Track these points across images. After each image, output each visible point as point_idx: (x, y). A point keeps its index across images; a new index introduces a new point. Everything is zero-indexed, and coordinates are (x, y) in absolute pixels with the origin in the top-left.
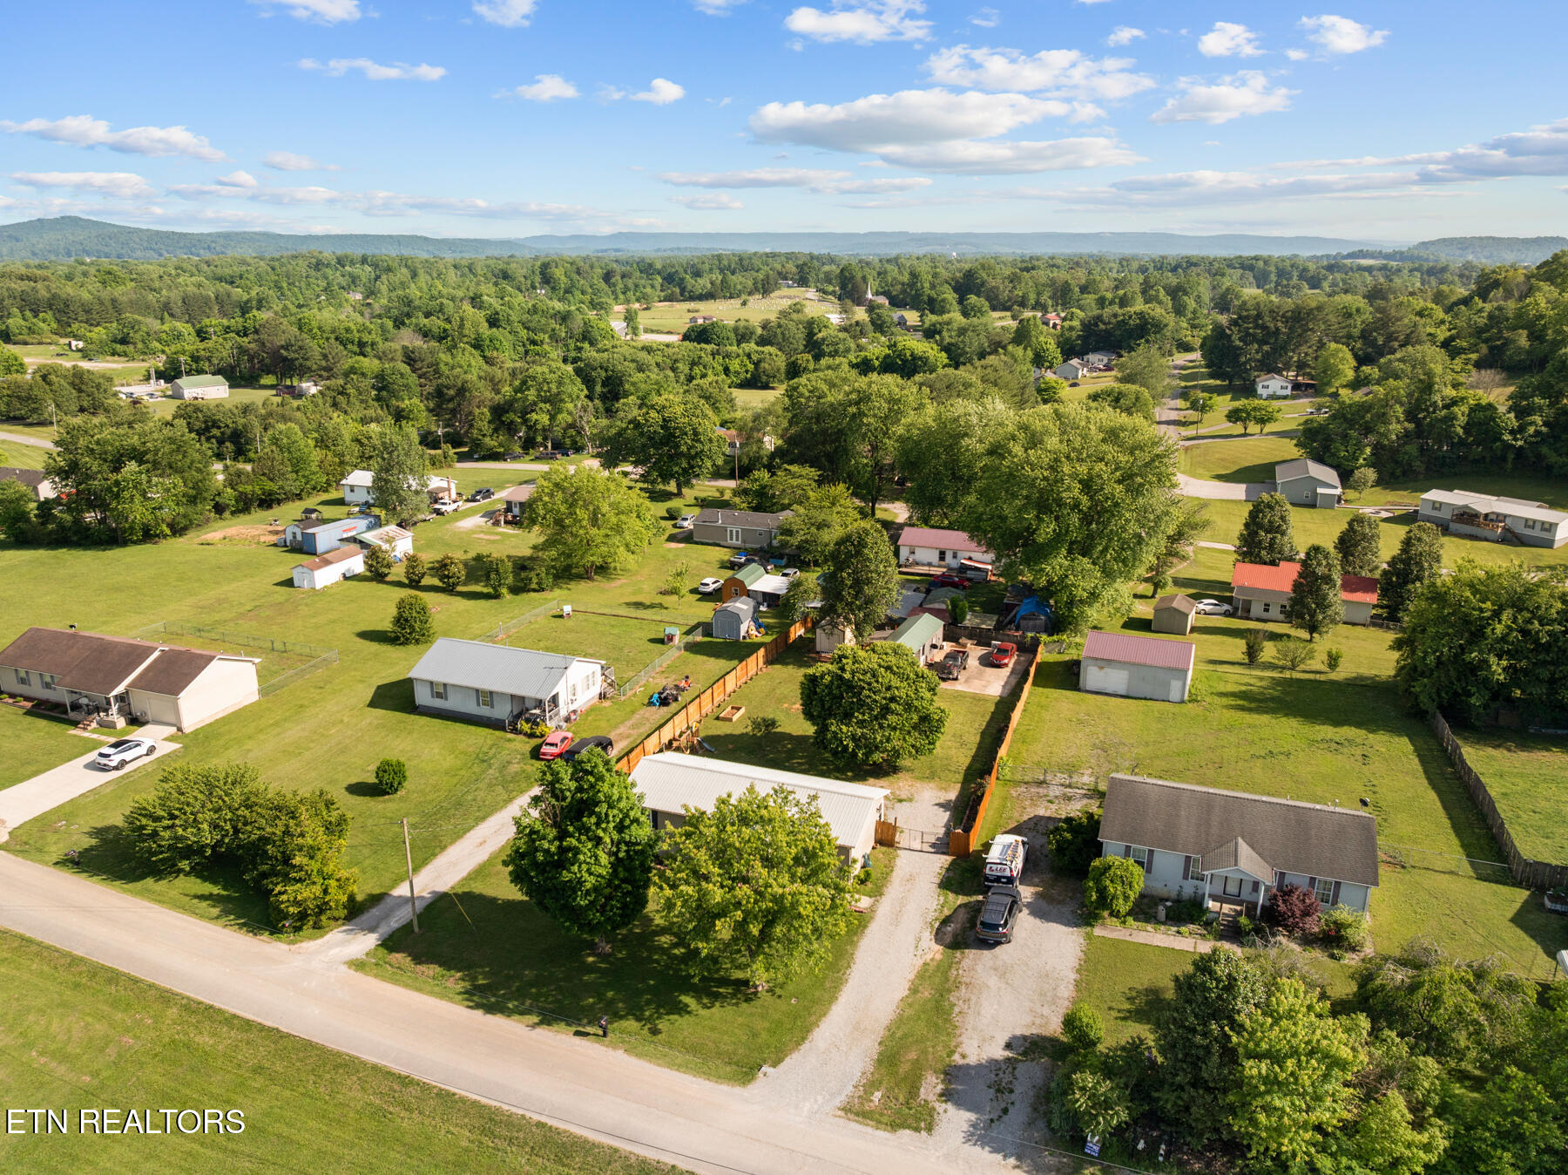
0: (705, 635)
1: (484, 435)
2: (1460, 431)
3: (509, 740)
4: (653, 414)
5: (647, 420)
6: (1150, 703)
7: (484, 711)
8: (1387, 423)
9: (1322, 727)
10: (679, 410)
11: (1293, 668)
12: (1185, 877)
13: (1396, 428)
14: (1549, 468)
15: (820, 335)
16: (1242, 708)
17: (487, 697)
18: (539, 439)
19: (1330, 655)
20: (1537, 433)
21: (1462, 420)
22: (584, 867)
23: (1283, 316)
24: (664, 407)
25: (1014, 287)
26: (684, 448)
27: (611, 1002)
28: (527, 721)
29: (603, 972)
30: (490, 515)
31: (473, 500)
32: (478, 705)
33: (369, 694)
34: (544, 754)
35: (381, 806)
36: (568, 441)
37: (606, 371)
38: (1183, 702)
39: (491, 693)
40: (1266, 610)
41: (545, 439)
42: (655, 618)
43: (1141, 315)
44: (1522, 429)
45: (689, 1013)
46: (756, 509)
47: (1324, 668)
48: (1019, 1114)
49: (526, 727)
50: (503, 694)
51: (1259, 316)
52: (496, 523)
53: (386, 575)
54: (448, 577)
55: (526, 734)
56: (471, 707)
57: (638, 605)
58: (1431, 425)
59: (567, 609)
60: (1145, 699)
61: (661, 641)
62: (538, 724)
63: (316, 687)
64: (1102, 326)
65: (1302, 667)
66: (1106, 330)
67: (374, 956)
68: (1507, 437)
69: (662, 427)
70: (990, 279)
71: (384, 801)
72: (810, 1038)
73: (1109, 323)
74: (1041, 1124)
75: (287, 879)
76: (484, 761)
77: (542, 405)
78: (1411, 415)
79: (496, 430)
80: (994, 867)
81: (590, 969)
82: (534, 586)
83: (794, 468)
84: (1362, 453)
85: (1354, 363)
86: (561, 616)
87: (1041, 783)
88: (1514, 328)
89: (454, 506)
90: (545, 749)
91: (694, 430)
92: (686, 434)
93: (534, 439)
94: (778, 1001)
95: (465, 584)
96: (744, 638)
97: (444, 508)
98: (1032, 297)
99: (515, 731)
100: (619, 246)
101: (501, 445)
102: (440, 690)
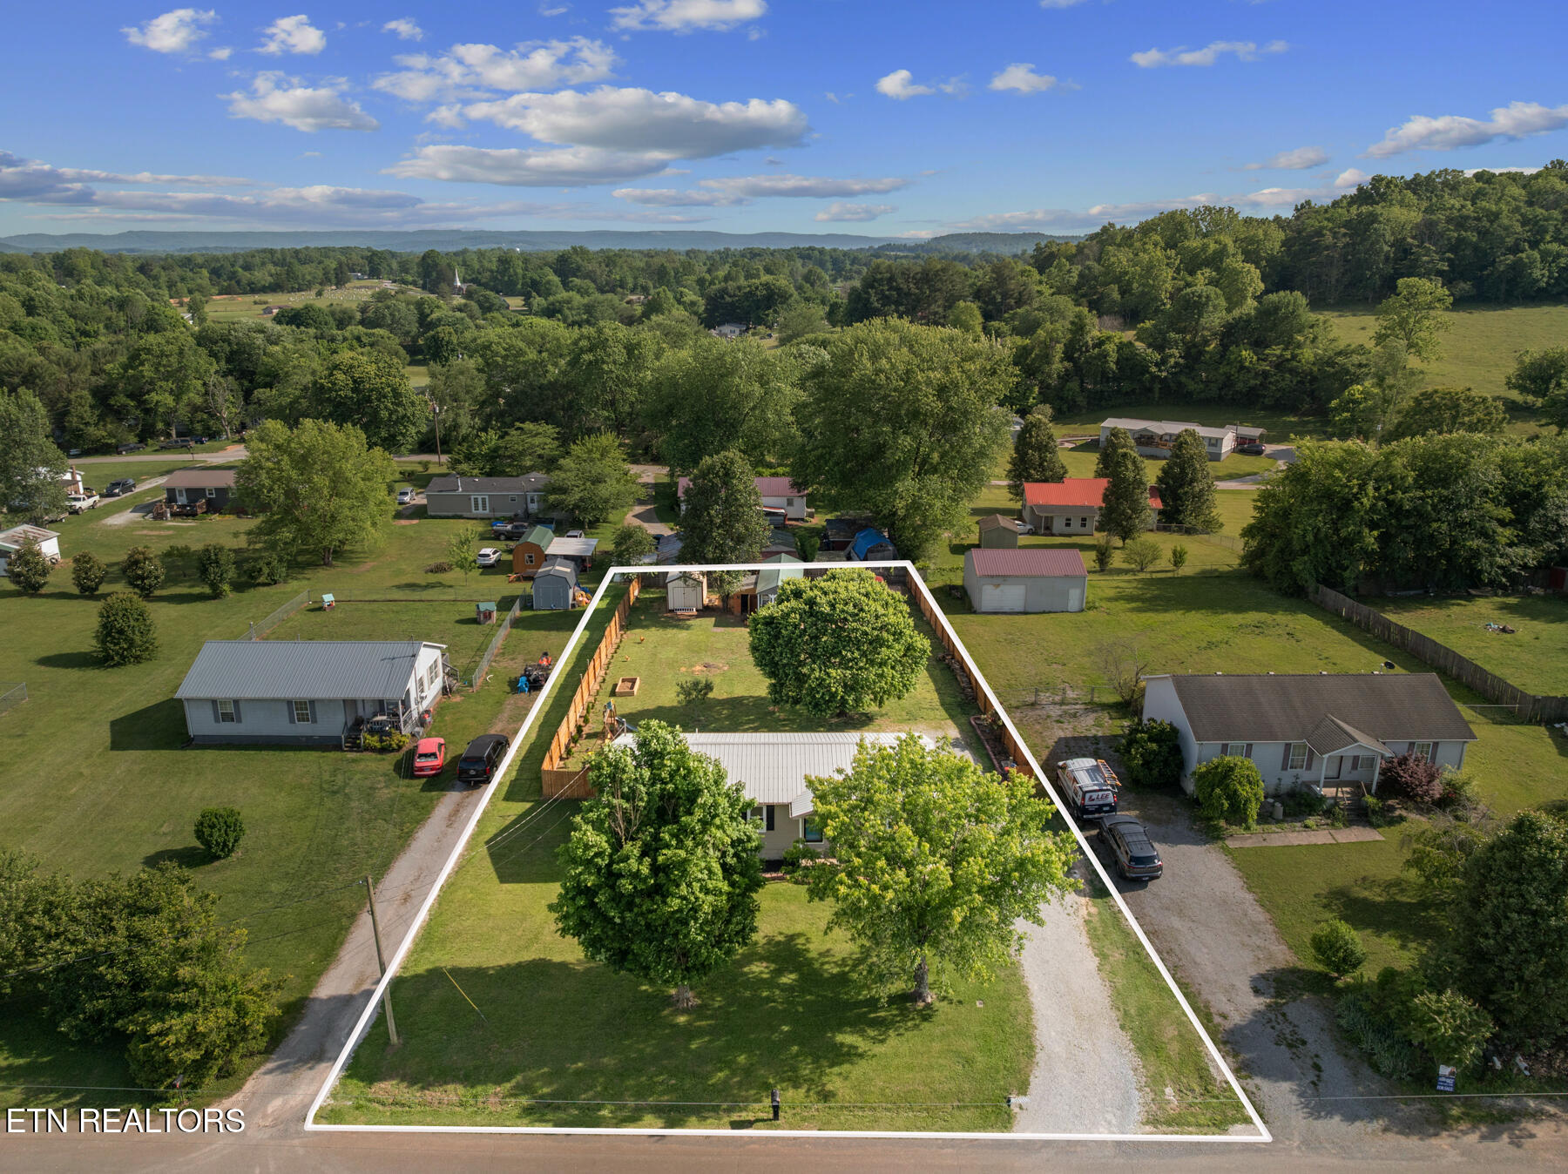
0: (523, 608)
1: (87, 424)
2: (1114, 367)
3: (354, 761)
4: (340, 376)
5: (334, 384)
6: (1052, 615)
7: (303, 729)
8: (1049, 363)
9: (1224, 616)
10: (372, 369)
11: (1142, 570)
12: (1284, 768)
13: (1057, 366)
14: (1190, 394)
15: (434, 316)
16: (1139, 610)
17: (303, 708)
18: (160, 426)
19: (1175, 553)
20: (1177, 364)
21: (1113, 356)
22: (696, 886)
23: (914, 278)
24: (351, 367)
25: (610, 271)
26: (384, 414)
27: (748, 1071)
28: (372, 732)
29: (712, 1032)
30: (146, 509)
31: (110, 494)
32: (292, 721)
33: (105, 734)
34: (421, 769)
35: (216, 878)
36: (198, 427)
37: (230, 344)
38: (1082, 611)
39: (312, 702)
40: (1068, 525)
41: (168, 425)
42: (446, 598)
43: (767, 285)
44: (1164, 361)
45: (861, 1056)
46: (489, 475)
47: (1172, 567)
48: (1334, 1067)
49: (373, 741)
50: (330, 701)
51: (891, 279)
52: (160, 516)
53: (42, 586)
54: (142, 578)
55: (373, 750)
56: (281, 726)
57: (412, 586)
58: (1087, 362)
59: (328, 598)
60: (1044, 612)
61: (475, 621)
62: (389, 734)
63: (10, 737)
64: (728, 299)
65: (1150, 568)
66: (732, 304)
67: (346, 1095)
68: (1154, 369)
69: (353, 390)
70: (585, 263)
71: (216, 870)
72: (1037, 1044)
73: (735, 295)
74: (1366, 1071)
75: (161, 1008)
76: (334, 793)
77: (163, 384)
78: (1068, 356)
79: (101, 418)
80: (1094, 795)
81: (689, 1033)
82: (262, 579)
83: (528, 426)
84: (1032, 392)
85: (981, 320)
86: (321, 609)
87: (1033, 705)
88: (1106, 284)
89: (90, 501)
90: (419, 762)
91: (394, 390)
92: (385, 397)
93: (153, 425)
94: (962, 1009)
95: (162, 588)
96: (573, 606)
97: (78, 504)
98: (630, 282)
99: (355, 746)
100: (133, 246)
101: (111, 435)
102: (228, 710)
